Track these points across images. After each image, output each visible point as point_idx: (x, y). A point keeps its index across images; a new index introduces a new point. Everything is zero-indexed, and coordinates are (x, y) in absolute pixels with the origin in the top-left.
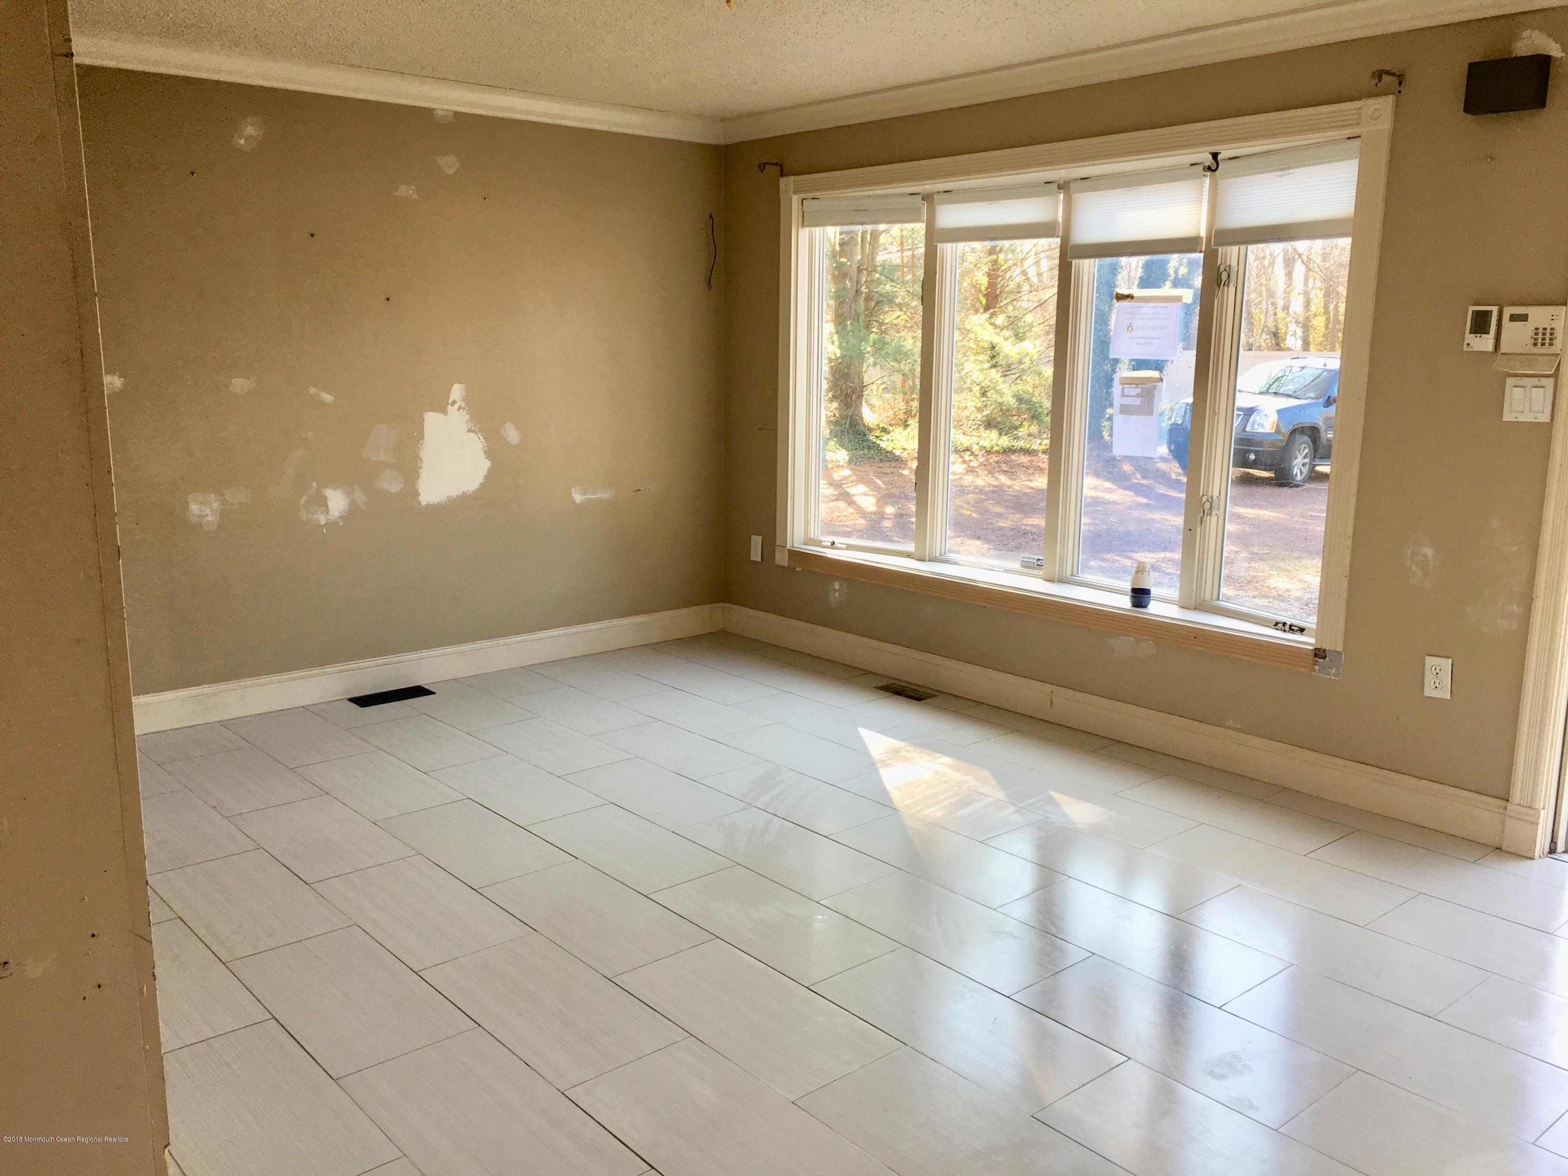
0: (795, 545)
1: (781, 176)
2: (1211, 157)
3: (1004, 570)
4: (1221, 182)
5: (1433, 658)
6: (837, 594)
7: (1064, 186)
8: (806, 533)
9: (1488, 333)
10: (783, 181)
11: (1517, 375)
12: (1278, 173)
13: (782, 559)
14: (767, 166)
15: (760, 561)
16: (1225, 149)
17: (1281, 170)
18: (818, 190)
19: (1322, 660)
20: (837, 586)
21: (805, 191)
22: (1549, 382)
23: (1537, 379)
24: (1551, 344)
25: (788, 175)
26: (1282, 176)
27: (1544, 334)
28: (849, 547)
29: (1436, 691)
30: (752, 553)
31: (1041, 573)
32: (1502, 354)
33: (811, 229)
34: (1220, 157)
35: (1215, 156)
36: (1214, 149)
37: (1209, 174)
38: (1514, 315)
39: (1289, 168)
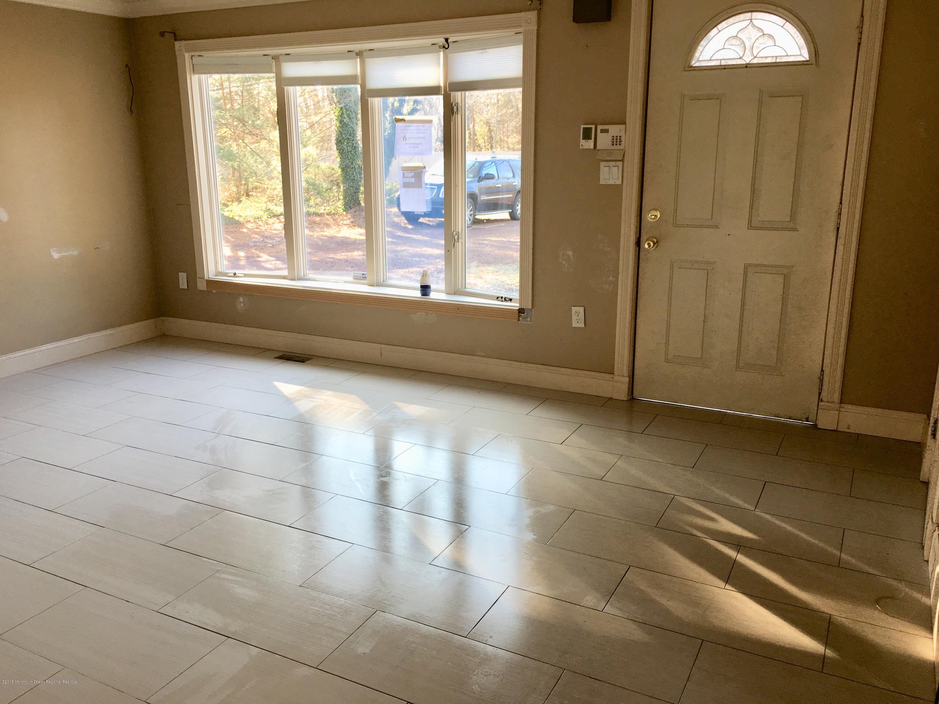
0: (210, 277)
1: (176, 40)
2: (444, 40)
3: (344, 282)
4: (449, 55)
5: (575, 307)
6: (242, 305)
7: (359, 54)
8: (216, 268)
9: (591, 139)
10: (177, 44)
11: (606, 161)
12: (481, 51)
13: (202, 286)
14: (165, 33)
15: (187, 288)
16: (452, 37)
17: (482, 49)
18: (202, 51)
19: (523, 315)
20: (241, 299)
21: (194, 51)
22: (620, 164)
23: (614, 162)
24: (620, 144)
25: (181, 40)
26: (483, 53)
27: (617, 139)
28: (246, 275)
29: (578, 324)
30: (181, 284)
31: (366, 282)
32: (598, 150)
33: (199, 75)
34: (449, 41)
35: (447, 40)
36: (446, 36)
37: (442, 50)
38: (603, 129)
39: (486, 49)
